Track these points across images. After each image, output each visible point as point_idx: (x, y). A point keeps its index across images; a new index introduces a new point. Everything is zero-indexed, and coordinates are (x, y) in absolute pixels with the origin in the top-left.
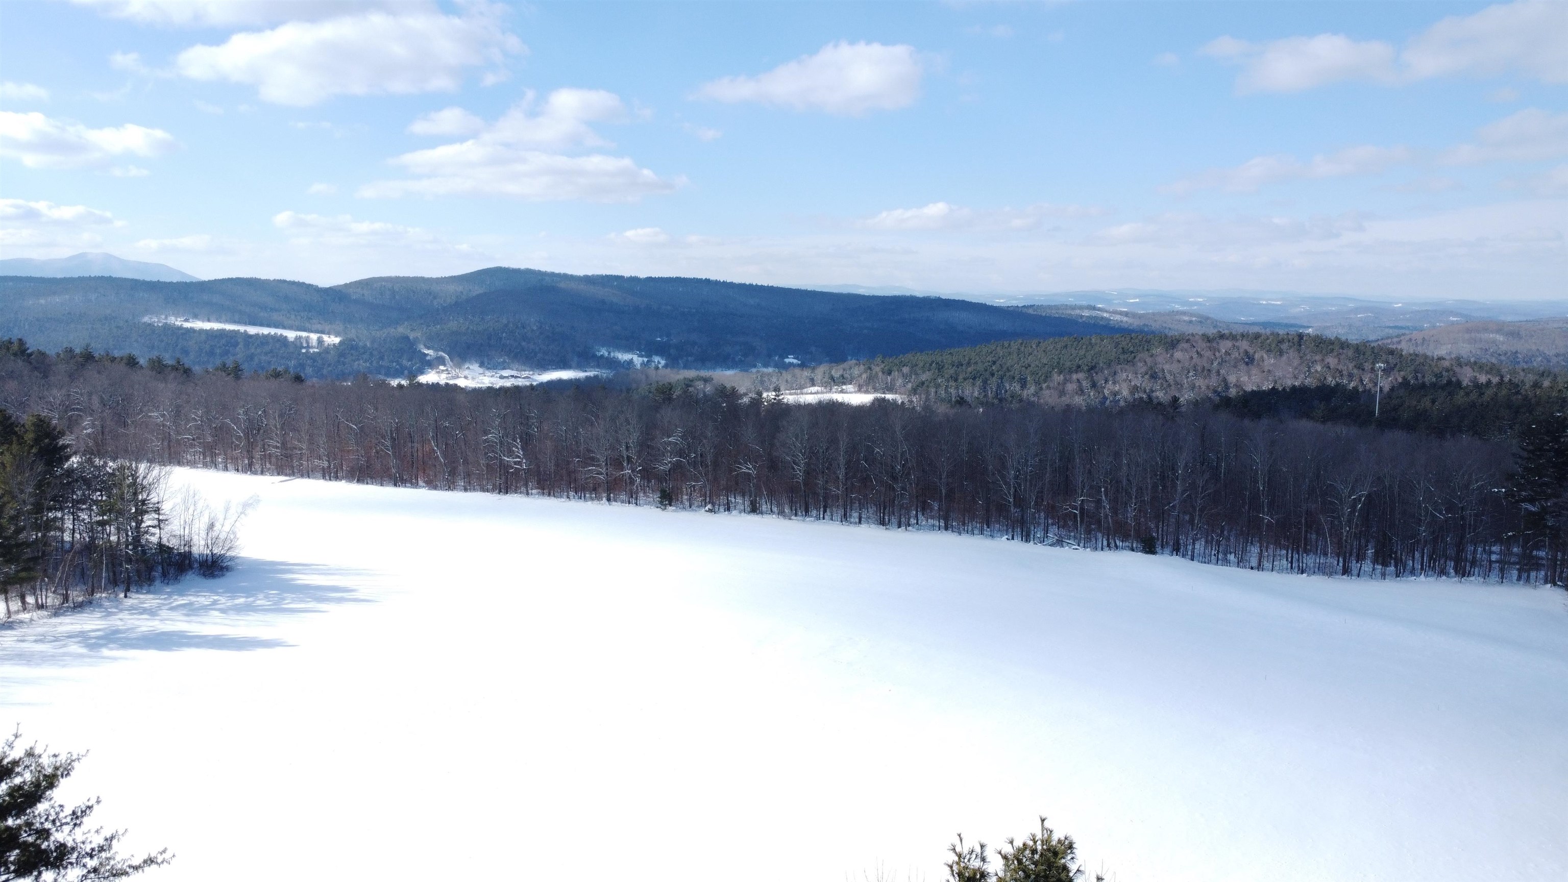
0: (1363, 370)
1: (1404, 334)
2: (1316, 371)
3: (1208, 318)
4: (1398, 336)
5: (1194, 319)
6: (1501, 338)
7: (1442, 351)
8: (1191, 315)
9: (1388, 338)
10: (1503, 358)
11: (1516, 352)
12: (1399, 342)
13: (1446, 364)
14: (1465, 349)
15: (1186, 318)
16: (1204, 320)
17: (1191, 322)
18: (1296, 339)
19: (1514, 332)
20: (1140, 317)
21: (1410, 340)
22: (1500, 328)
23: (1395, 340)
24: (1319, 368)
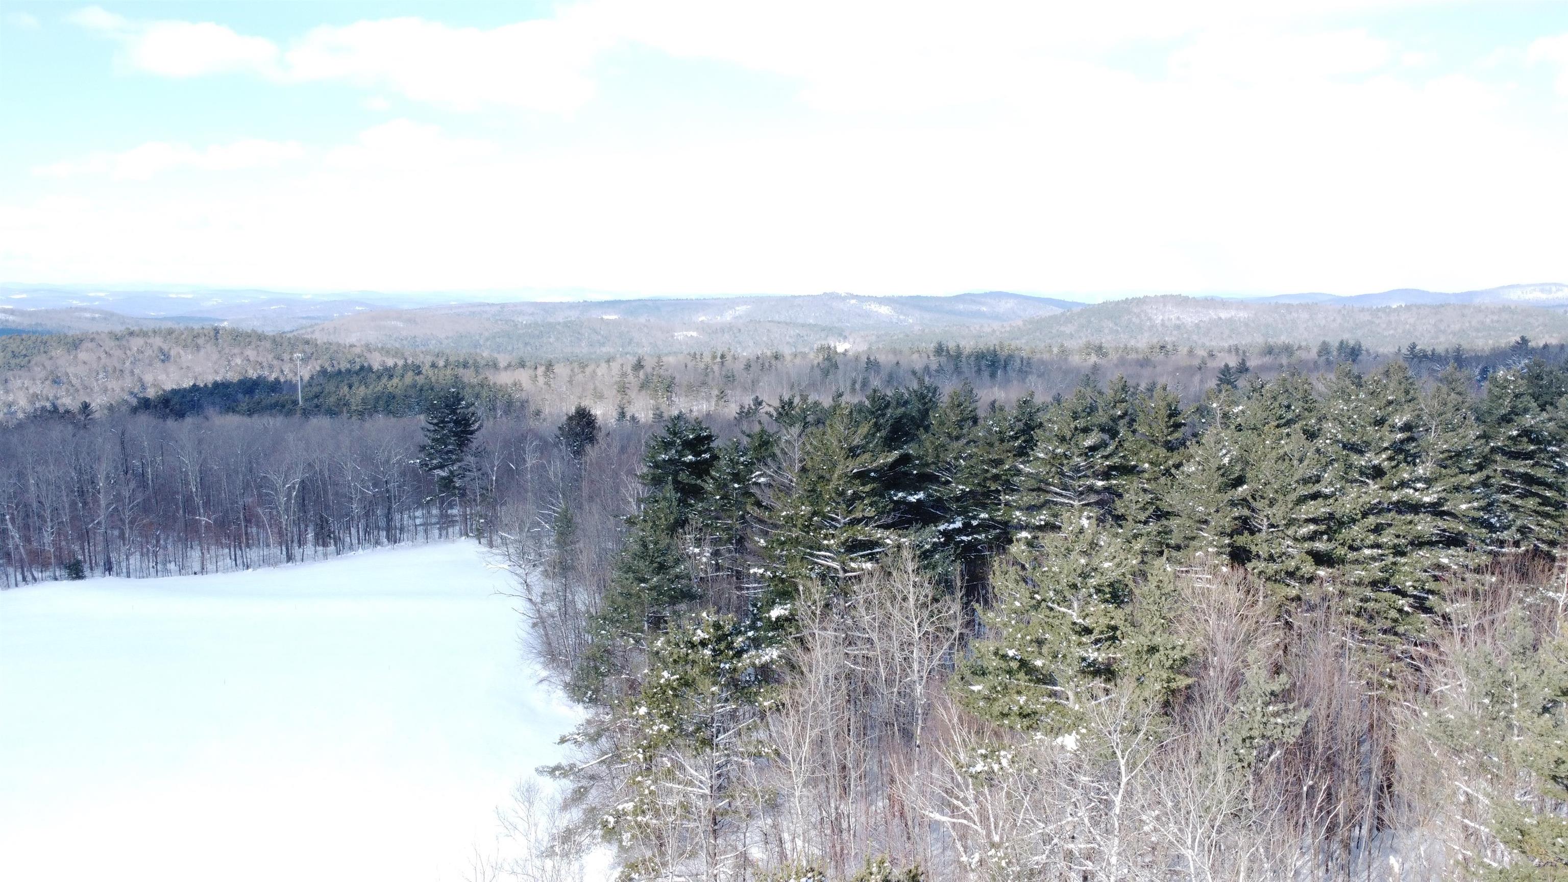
0: (282, 360)
1: (316, 324)
2: (237, 364)
3: (112, 315)
4: (311, 326)
5: (97, 315)
6: (401, 325)
7: (353, 339)
8: (93, 311)
9: (302, 328)
10: (405, 342)
11: (415, 337)
12: (313, 332)
13: (357, 350)
14: (372, 336)
15: (88, 315)
16: (108, 316)
17: (93, 319)
18: (212, 333)
19: (411, 318)
20: (31, 314)
21: (323, 329)
22: (399, 315)
23: (309, 330)
24: (239, 361)
